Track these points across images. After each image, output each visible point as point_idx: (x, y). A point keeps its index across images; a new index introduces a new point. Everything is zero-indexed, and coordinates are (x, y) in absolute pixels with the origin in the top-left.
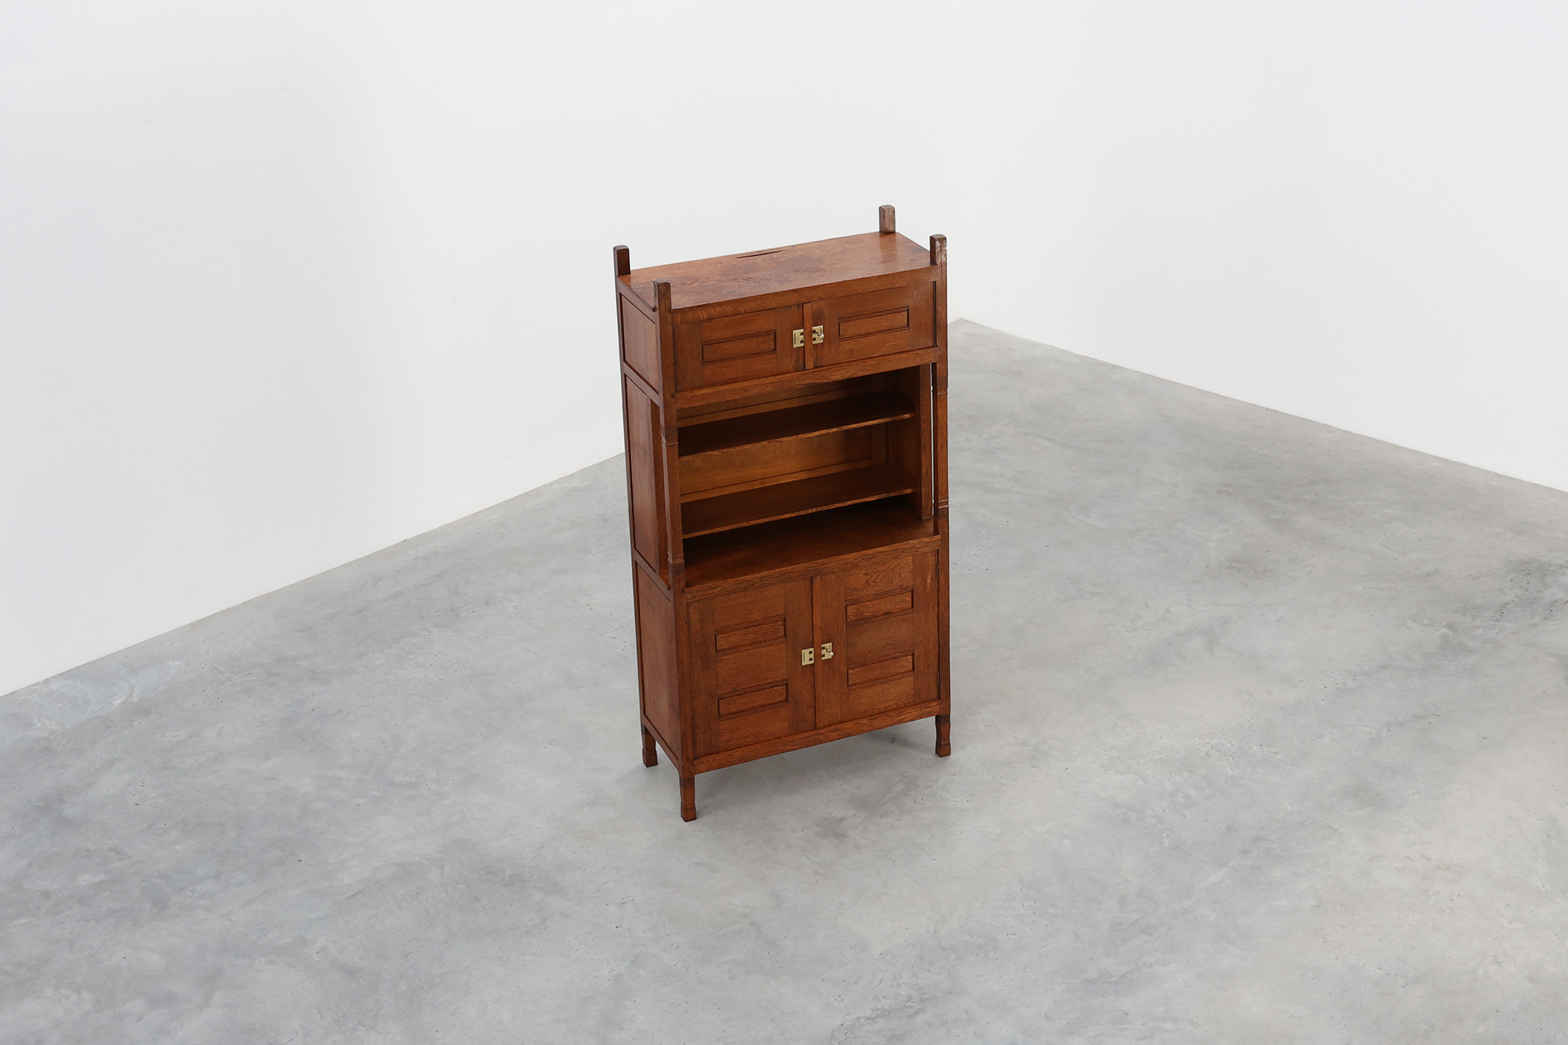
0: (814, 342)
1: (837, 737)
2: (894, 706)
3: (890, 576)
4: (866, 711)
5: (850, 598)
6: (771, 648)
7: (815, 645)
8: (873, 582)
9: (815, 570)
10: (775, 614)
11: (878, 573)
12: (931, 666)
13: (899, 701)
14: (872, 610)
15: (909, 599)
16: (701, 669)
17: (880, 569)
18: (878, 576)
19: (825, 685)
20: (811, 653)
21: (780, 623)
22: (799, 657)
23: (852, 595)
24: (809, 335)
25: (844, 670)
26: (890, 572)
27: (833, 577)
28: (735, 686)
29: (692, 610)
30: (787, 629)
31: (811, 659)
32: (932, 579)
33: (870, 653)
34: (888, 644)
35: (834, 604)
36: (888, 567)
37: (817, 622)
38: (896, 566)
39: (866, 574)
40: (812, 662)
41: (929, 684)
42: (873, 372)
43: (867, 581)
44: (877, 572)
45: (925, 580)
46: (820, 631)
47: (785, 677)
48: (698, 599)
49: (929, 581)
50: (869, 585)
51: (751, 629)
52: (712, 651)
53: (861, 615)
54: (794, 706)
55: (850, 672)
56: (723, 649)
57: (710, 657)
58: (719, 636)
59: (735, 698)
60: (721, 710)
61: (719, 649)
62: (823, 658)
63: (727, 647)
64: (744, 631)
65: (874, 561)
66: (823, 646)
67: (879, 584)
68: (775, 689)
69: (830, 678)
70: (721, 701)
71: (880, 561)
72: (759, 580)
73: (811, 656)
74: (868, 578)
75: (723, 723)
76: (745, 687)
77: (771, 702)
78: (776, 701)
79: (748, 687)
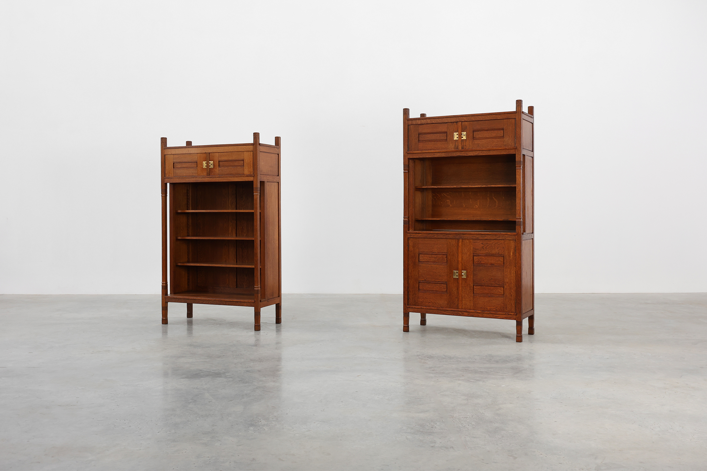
0: (462, 139)
1: (467, 315)
2: (494, 310)
3: (493, 247)
4: (481, 308)
6: (441, 266)
7: (459, 270)
8: (486, 248)
9: (459, 236)
10: (443, 252)
12: (512, 295)
13: (497, 307)
14: (485, 261)
15: (502, 260)
16: (412, 267)
17: (488, 243)
18: (488, 246)
19: (463, 289)
20: (457, 273)
21: (445, 256)
22: (452, 273)
23: (476, 252)
24: (460, 136)
25: (472, 285)
26: (493, 245)
27: (468, 242)
28: (425, 279)
29: (410, 241)
30: (448, 260)
31: (457, 276)
32: (513, 253)
33: (483, 280)
34: (492, 279)
35: (468, 254)
36: (493, 243)
37: (460, 259)
38: (496, 243)
39: (482, 244)
40: (457, 277)
41: (511, 304)
42: (487, 154)
43: (483, 247)
45: (509, 253)
46: (461, 264)
47: (446, 281)
48: (412, 237)
49: (512, 254)
50: (484, 249)
51: (433, 256)
52: (417, 260)
53: (480, 262)
54: (450, 295)
55: (475, 287)
56: (422, 261)
57: (416, 263)
58: (420, 255)
59: (426, 284)
60: (420, 287)
61: (420, 260)
62: (462, 277)
63: (423, 261)
64: (430, 256)
65: (486, 238)
66: (462, 271)
67: (488, 250)
68: (442, 285)
69: (465, 287)
70: (420, 283)
71: (488, 239)
72: (436, 235)
73: (457, 274)
74: (483, 245)
75: (420, 293)
76: (429, 280)
77: (440, 290)
78: (442, 290)
79: (431, 281)
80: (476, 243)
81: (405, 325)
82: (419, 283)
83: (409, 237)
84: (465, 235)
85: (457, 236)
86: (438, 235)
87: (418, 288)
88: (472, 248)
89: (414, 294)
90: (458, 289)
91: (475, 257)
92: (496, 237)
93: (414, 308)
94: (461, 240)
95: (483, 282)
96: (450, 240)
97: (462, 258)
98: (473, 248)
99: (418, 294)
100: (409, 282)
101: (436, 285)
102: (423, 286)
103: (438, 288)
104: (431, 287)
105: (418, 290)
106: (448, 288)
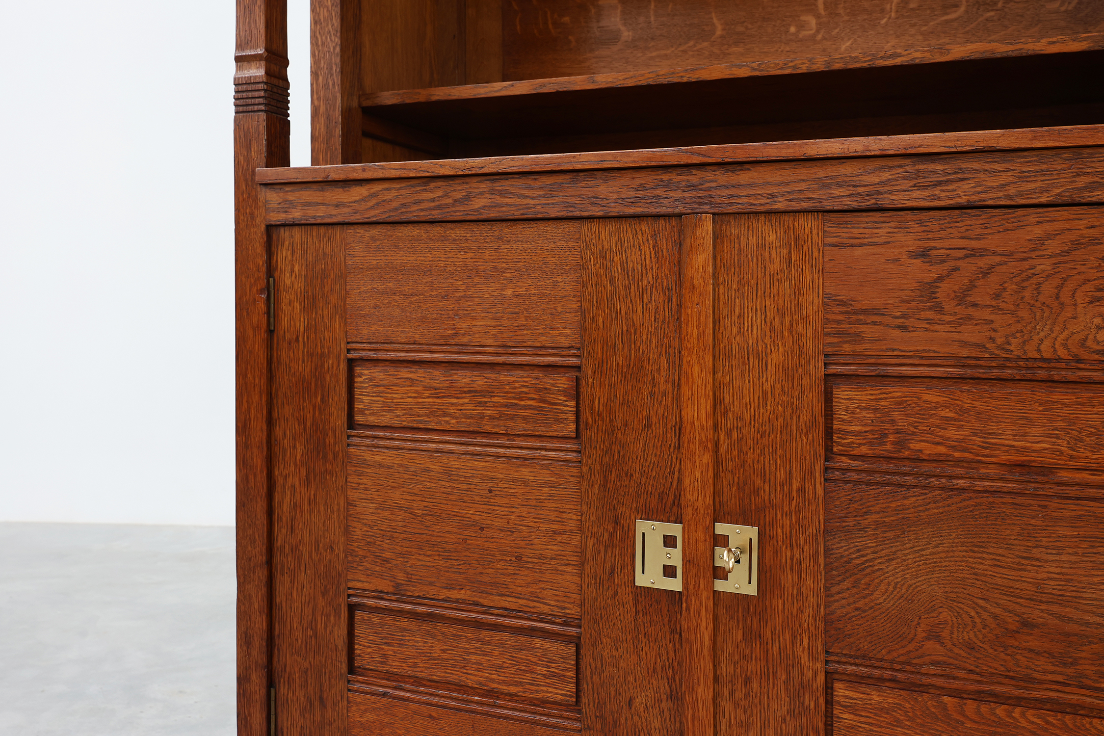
3: (1048, 289)
5: (847, 348)
6: (526, 473)
8: (961, 298)
10: (543, 340)
11: (983, 262)
16: (303, 472)
17: (993, 242)
18: (985, 273)
19: (727, 706)
21: (564, 382)
23: (858, 338)
27: (772, 238)
28: (401, 577)
30: (586, 415)
31: (669, 571)
33: (933, 635)
34: (1025, 624)
35: (775, 359)
36: (1041, 241)
38: (1076, 245)
39: (923, 254)
40: (675, 585)
43: (929, 290)
44: (980, 253)
47: (573, 611)
48: (296, 212)
50: (938, 308)
51: (463, 378)
52: (339, 419)
53: (900, 444)
55: (841, 691)
56: (372, 420)
57: (330, 440)
58: (364, 374)
59: (404, 623)
60: (357, 649)
61: (359, 418)
62: (720, 586)
63: (386, 419)
64: (438, 377)
65: (964, 193)
66: (721, 528)
67: (986, 315)
68: (538, 642)
69: (747, 681)
70: (359, 615)
71: (992, 197)
72: (485, 186)
73: (675, 557)
74: (930, 273)
75: (359, 698)
76: (431, 591)
77: (520, 689)
78: (537, 692)
79: (441, 597)
80: (859, 252)
82: (351, 608)
83: (277, 217)
84: (744, 177)
85: (667, 186)
86: (499, 185)
87: (344, 658)
88: (813, 302)
89: (317, 703)
90: (675, 697)
91: (844, 395)
92: (1082, 181)
94: (707, 226)
95: (930, 645)
96: (607, 234)
97: (717, 401)
98: (829, 301)
99: (346, 702)
100: (278, 600)
101: (488, 643)
102: (383, 638)
103: (502, 667)
104: (444, 651)
105: (344, 668)
106: (592, 678)
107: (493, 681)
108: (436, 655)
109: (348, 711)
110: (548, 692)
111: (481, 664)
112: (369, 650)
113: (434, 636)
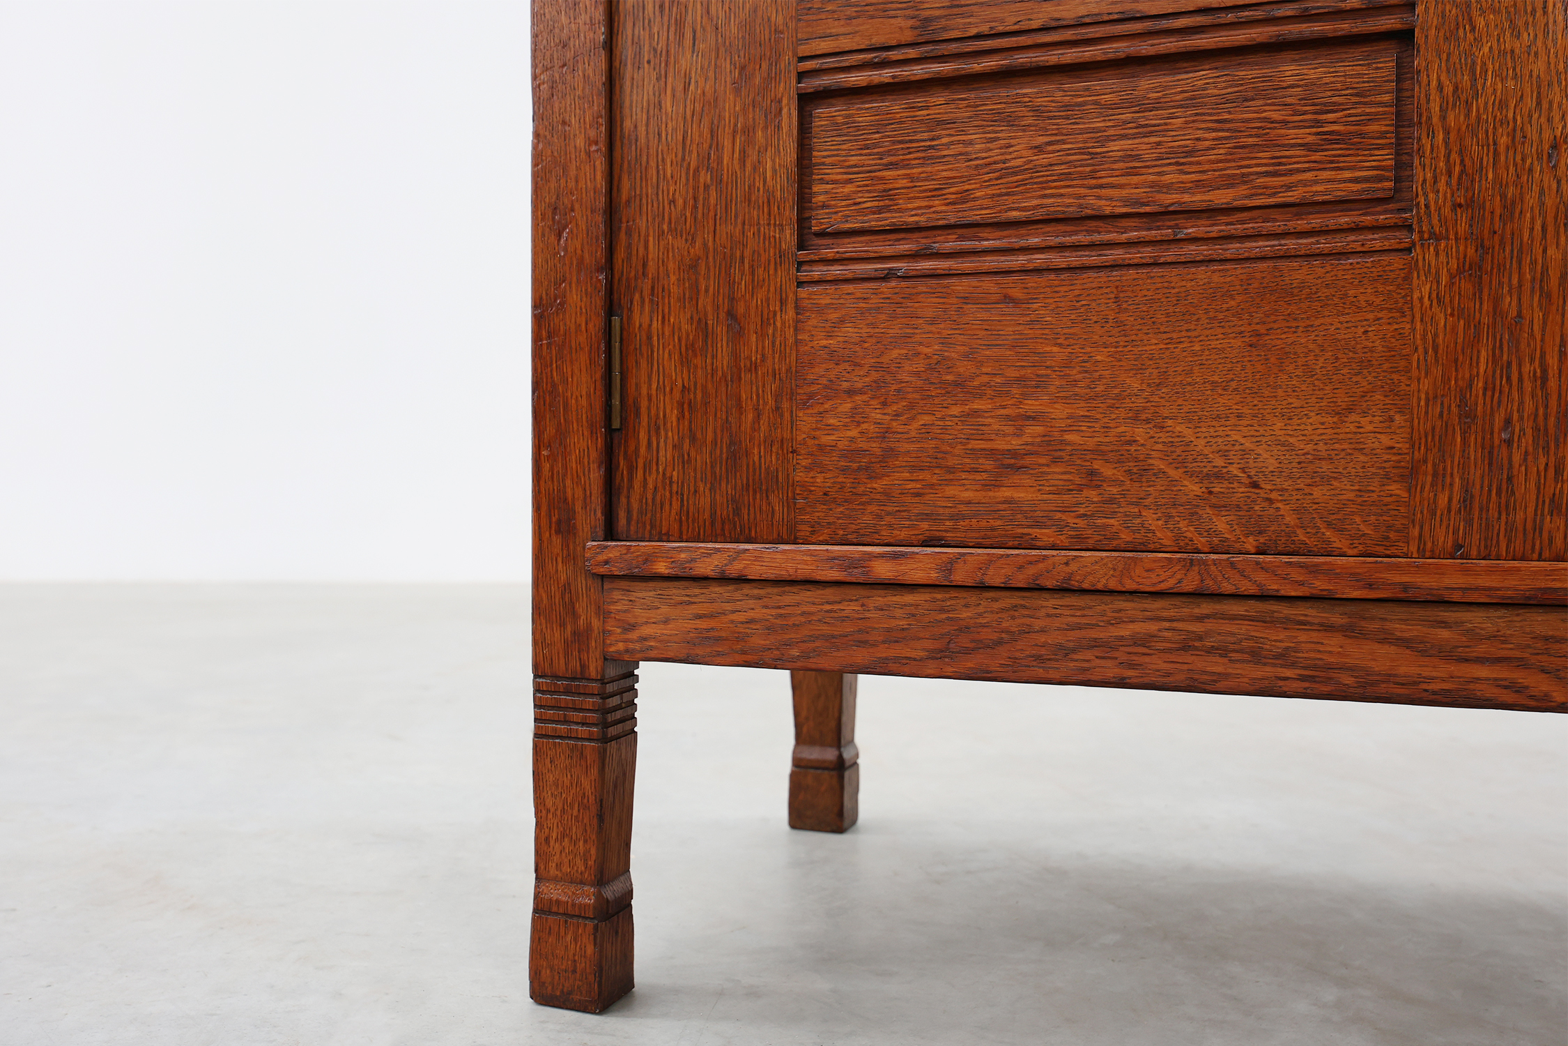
54: (1472, 271)
60: (820, 192)
70: (825, 113)
75: (823, 296)
76: (1011, 16)
77: (1242, 190)
78: (1289, 187)
79: (1035, 24)
81: (555, 892)
82: (807, 101)
87: (791, 213)
89: (721, 331)
93: (723, 579)
99: (791, 313)
100: (628, 124)
101: (1156, 105)
102: (881, 156)
103: (1190, 153)
104: (1039, 149)
105: (789, 237)
106: (1443, 118)
107: (1169, 188)
108: (1018, 162)
109: (796, 329)
110: (1316, 182)
111: (1137, 158)
112: (848, 189)
113: (1010, 121)
